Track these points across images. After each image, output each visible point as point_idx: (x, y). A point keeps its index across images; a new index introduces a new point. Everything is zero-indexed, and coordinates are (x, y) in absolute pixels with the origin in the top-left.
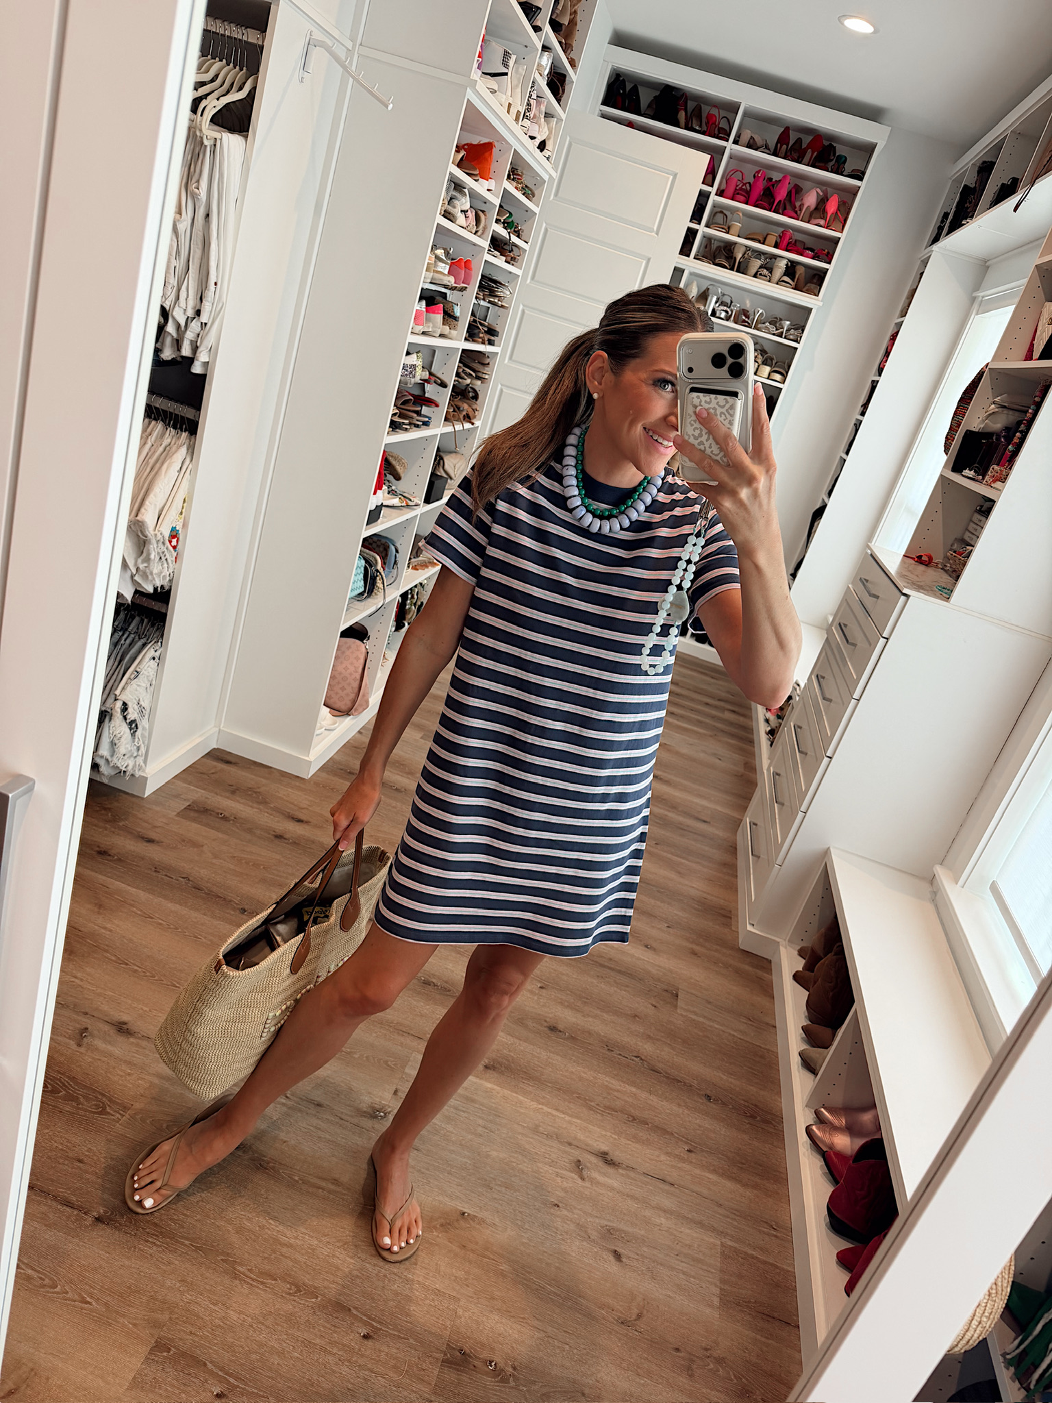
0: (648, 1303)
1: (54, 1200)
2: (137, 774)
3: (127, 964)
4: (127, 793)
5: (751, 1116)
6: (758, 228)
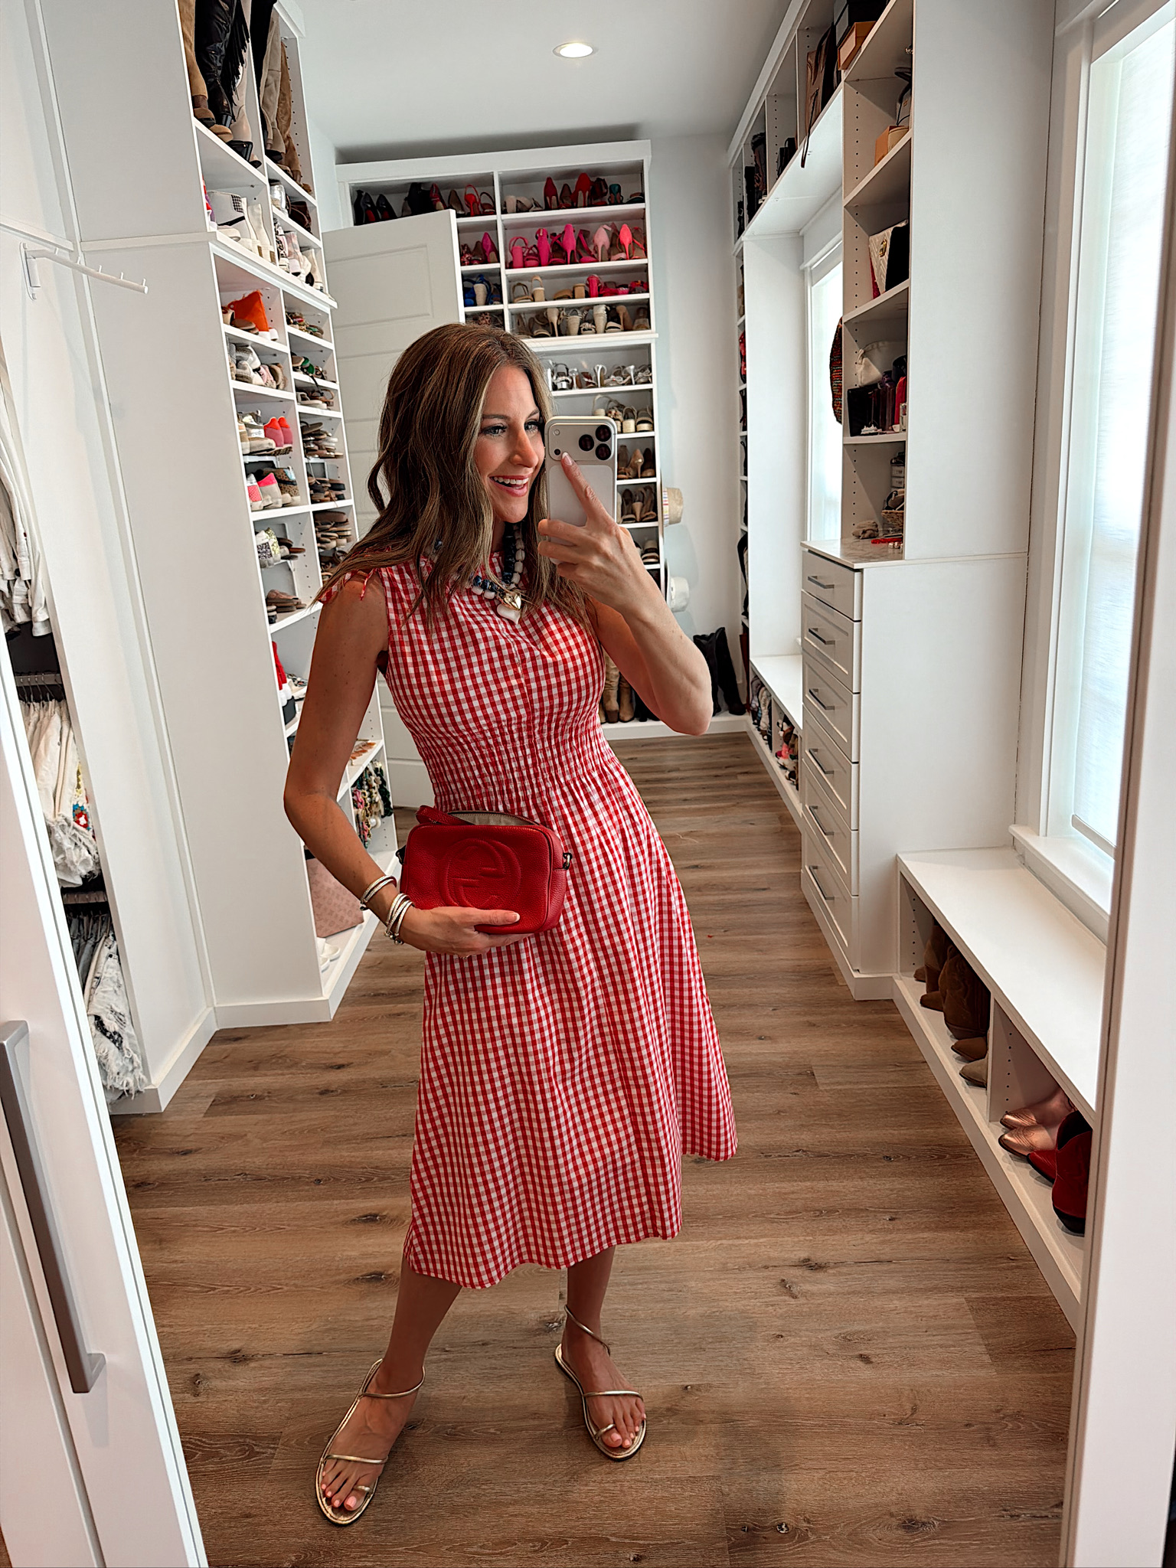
0: (918, 1392)
2: (142, 1089)
3: (214, 1289)
4: (140, 1115)
5: (938, 1158)
6: (561, 284)
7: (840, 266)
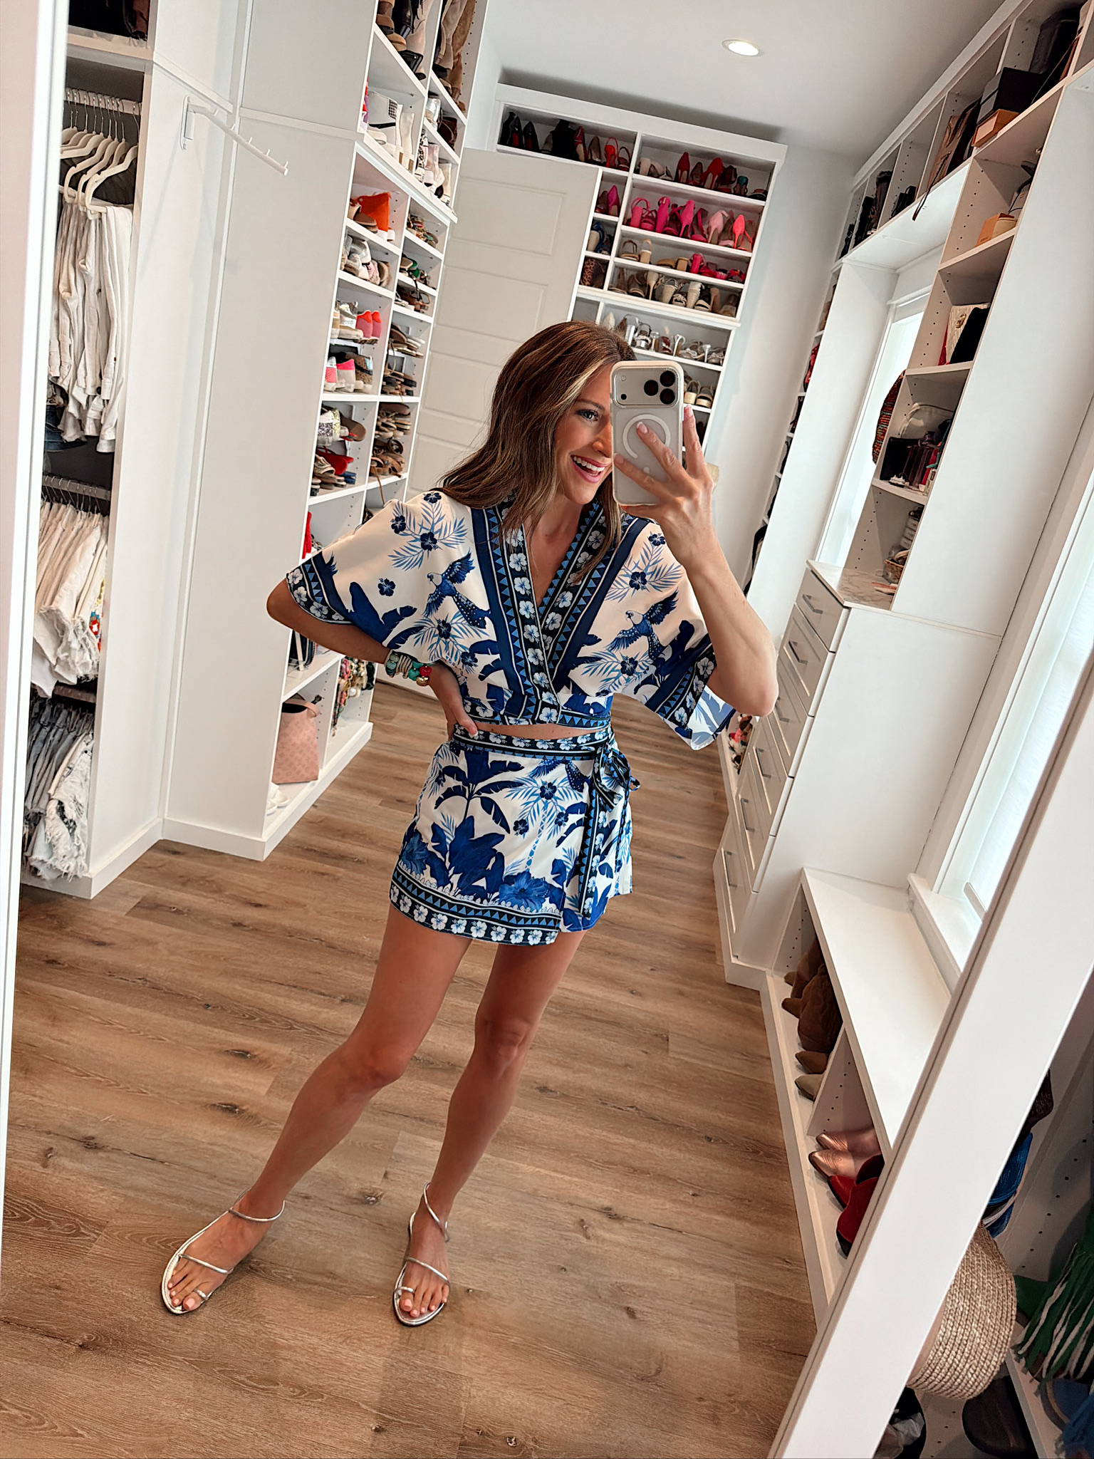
0: (667, 1357)
1: (33, 1332)
2: (80, 875)
3: (88, 1076)
4: (70, 897)
5: (753, 1152)
6: (668, 253)
7: (921, 315)
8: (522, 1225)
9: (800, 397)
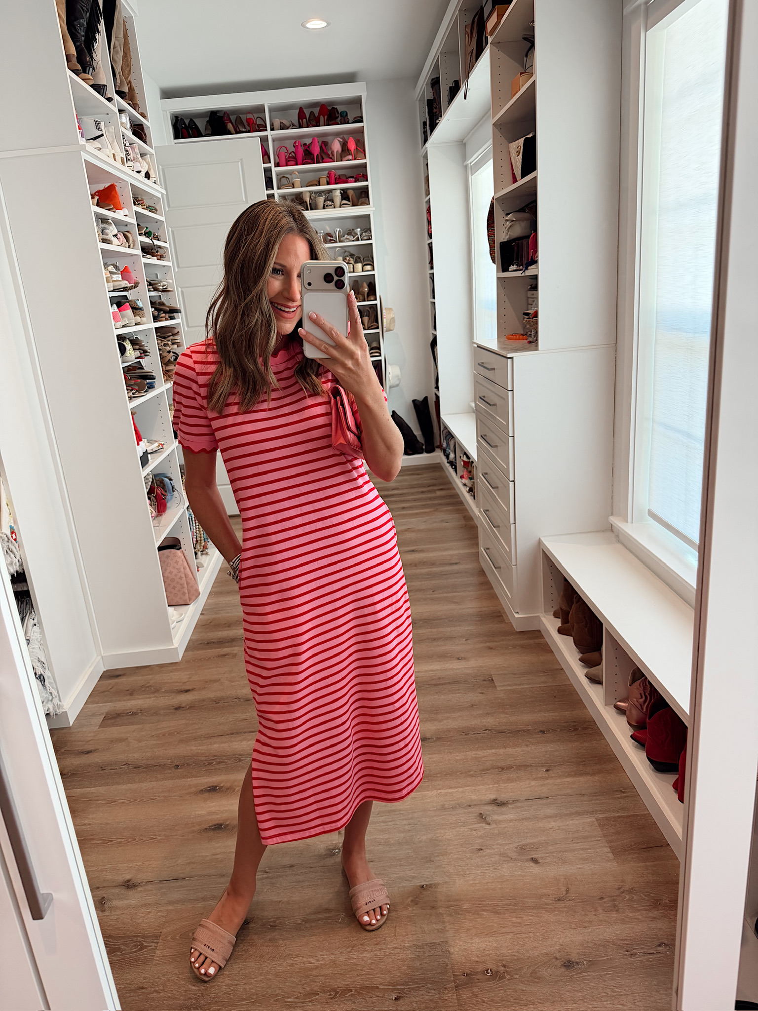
0: (569, 879)
2: (58, 711)
3: (111, 841)
4: (58, 729)
5: (574, 730)
6: (311, 177)
7: (490, 163)
8: (442, 831)
9: (429, 244)
